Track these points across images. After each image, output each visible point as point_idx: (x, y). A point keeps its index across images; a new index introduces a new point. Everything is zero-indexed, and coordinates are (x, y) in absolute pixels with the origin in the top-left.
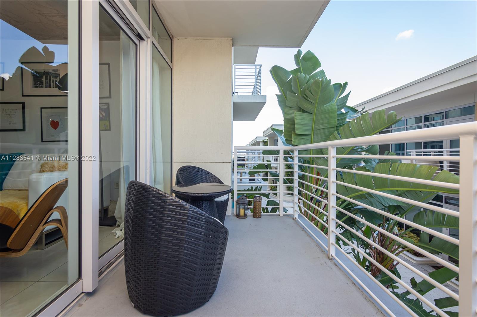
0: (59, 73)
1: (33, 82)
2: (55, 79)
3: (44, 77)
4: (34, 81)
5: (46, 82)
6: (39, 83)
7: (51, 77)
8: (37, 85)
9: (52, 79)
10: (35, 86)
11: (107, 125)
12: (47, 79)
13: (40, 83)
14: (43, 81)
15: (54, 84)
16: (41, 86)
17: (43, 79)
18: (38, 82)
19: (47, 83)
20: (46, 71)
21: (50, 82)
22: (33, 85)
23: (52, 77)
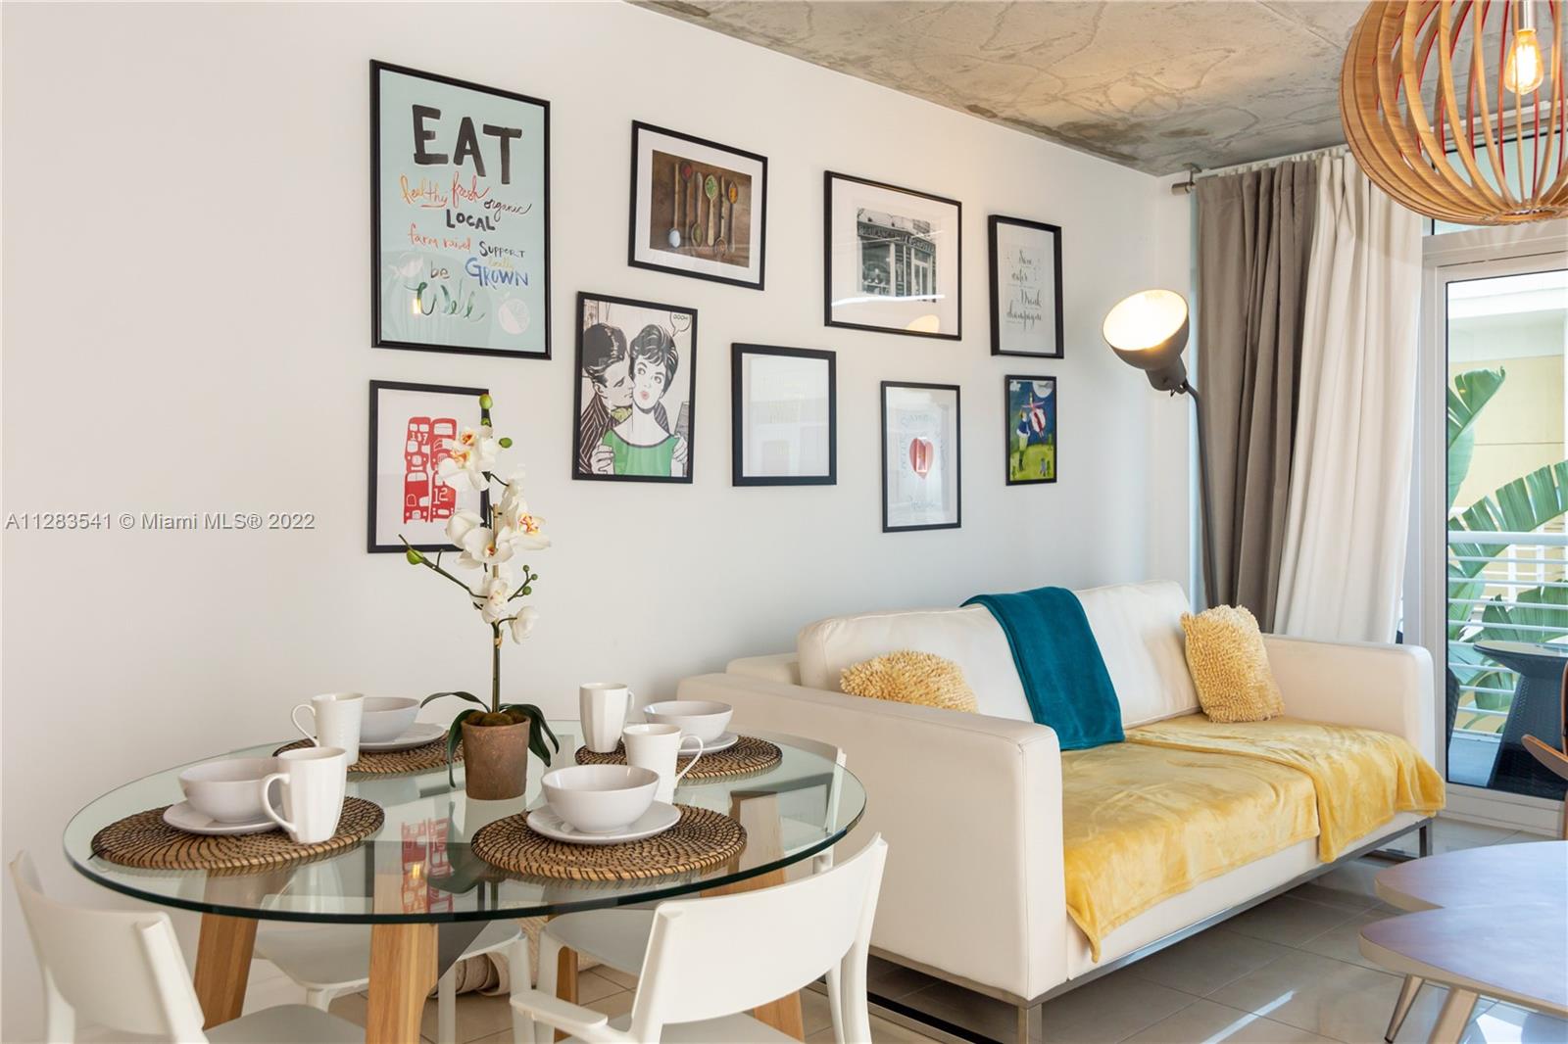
0: (933, 242)
1: (861, 266)
2: (921, 264)
3: (893, 248)
4: (864, 263)
5: (897, 272)
6: (877, 271)
7: (910, 254)
8: (873, 280)
9: (914, 262)
10: (866, 283)
11: (1048, 462)
12: (899, 259)
13: (883, 275)
14: (888, 264)
15: (918, 283)
16: (883, 285)
17: (888, 257)
18: (875, 267)
19: (900, 279)
20: (899, 226)
21: (909, 274)
22: (861, 280)
23: (913, 251)
